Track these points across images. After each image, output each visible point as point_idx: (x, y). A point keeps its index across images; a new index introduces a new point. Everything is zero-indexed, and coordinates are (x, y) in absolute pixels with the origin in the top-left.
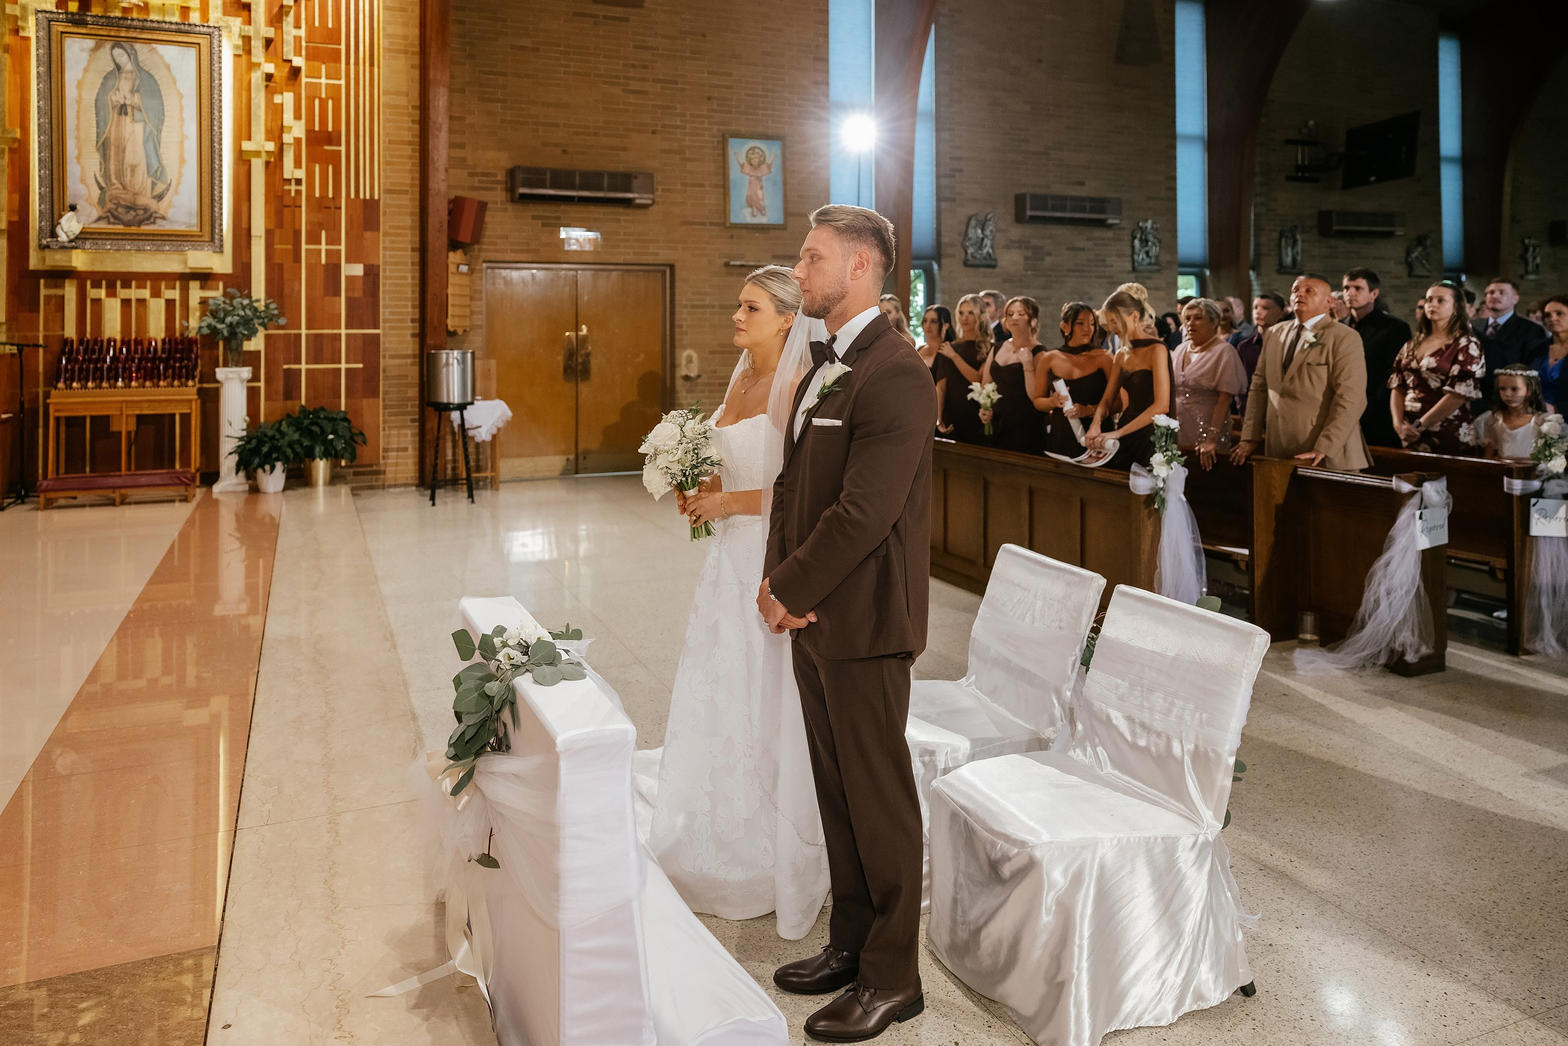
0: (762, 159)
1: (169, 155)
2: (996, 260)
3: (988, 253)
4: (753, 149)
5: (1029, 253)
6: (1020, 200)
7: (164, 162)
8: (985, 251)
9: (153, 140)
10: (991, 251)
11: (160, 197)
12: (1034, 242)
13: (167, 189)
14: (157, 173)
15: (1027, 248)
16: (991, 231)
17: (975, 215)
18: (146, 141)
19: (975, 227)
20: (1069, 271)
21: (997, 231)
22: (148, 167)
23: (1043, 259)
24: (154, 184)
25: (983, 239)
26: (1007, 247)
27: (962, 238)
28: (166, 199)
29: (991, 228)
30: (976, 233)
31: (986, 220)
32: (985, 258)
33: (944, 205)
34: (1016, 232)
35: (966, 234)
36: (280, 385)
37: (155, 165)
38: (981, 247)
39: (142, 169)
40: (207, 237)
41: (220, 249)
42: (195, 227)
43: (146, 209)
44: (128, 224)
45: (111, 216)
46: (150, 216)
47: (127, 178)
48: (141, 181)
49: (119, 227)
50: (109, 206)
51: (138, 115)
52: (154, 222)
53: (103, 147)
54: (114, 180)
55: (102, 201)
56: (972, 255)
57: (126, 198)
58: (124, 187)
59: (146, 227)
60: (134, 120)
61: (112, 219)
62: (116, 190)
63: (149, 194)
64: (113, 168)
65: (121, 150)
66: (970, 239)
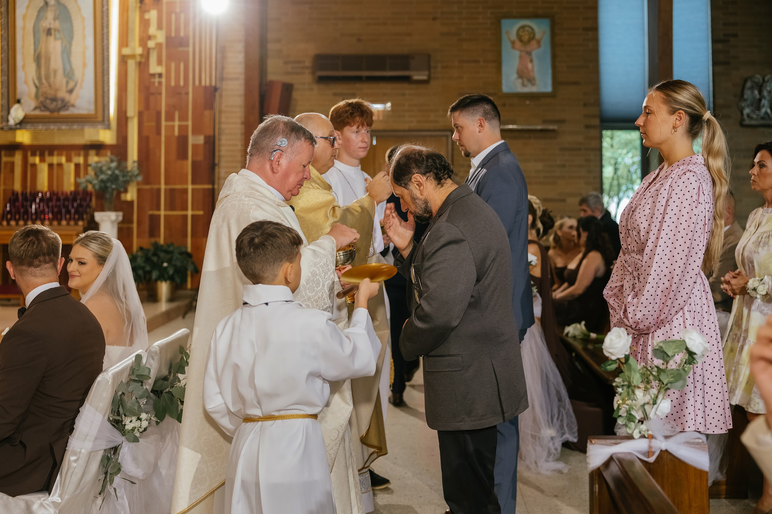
0: (532, 36)
1: (76, 61)
3: (766, 112)
4: (523, 27)
7: (74, 66)
8: (763, 111)
9: (67, 52)
10: (768, 111)
11: (71, 91)
13: (75, 85)
14: (69, 75)
16: (769, 92)
17: (751, 77)
18: (63, 52)
22: (64, 70)
24: (67, 83)
25: (760, 100)
28: (75, 93)
29: (768, 89)
30: (752, 94)
31: (764, 82)
35: (742, 96)
37: (68, 68)
38: (758, 108)
39: (60, 73)
40: (100, 119)
41: (108, 127)
42: (93, 112)
43: (63, 100)
44: (52, 111)
45: (42, 106)
46: (65, 105)
47: (52, 80)
48: (60, 80)
49: (47, 113)
50: (41, 99)
51: (58, 35)
52: (67, 109)
53: (38, 59)
54: (44, 81)
55: (37, 96)
56: (748, 116)
57: (51, 93)
58: (50, 86)
59: (63, 113)
60: (55, 39)
61: (43, 108)
62: (45, 88)
63: (64, 89)
64: (43, 73)
65: (48, 60)
66: (745, 100)
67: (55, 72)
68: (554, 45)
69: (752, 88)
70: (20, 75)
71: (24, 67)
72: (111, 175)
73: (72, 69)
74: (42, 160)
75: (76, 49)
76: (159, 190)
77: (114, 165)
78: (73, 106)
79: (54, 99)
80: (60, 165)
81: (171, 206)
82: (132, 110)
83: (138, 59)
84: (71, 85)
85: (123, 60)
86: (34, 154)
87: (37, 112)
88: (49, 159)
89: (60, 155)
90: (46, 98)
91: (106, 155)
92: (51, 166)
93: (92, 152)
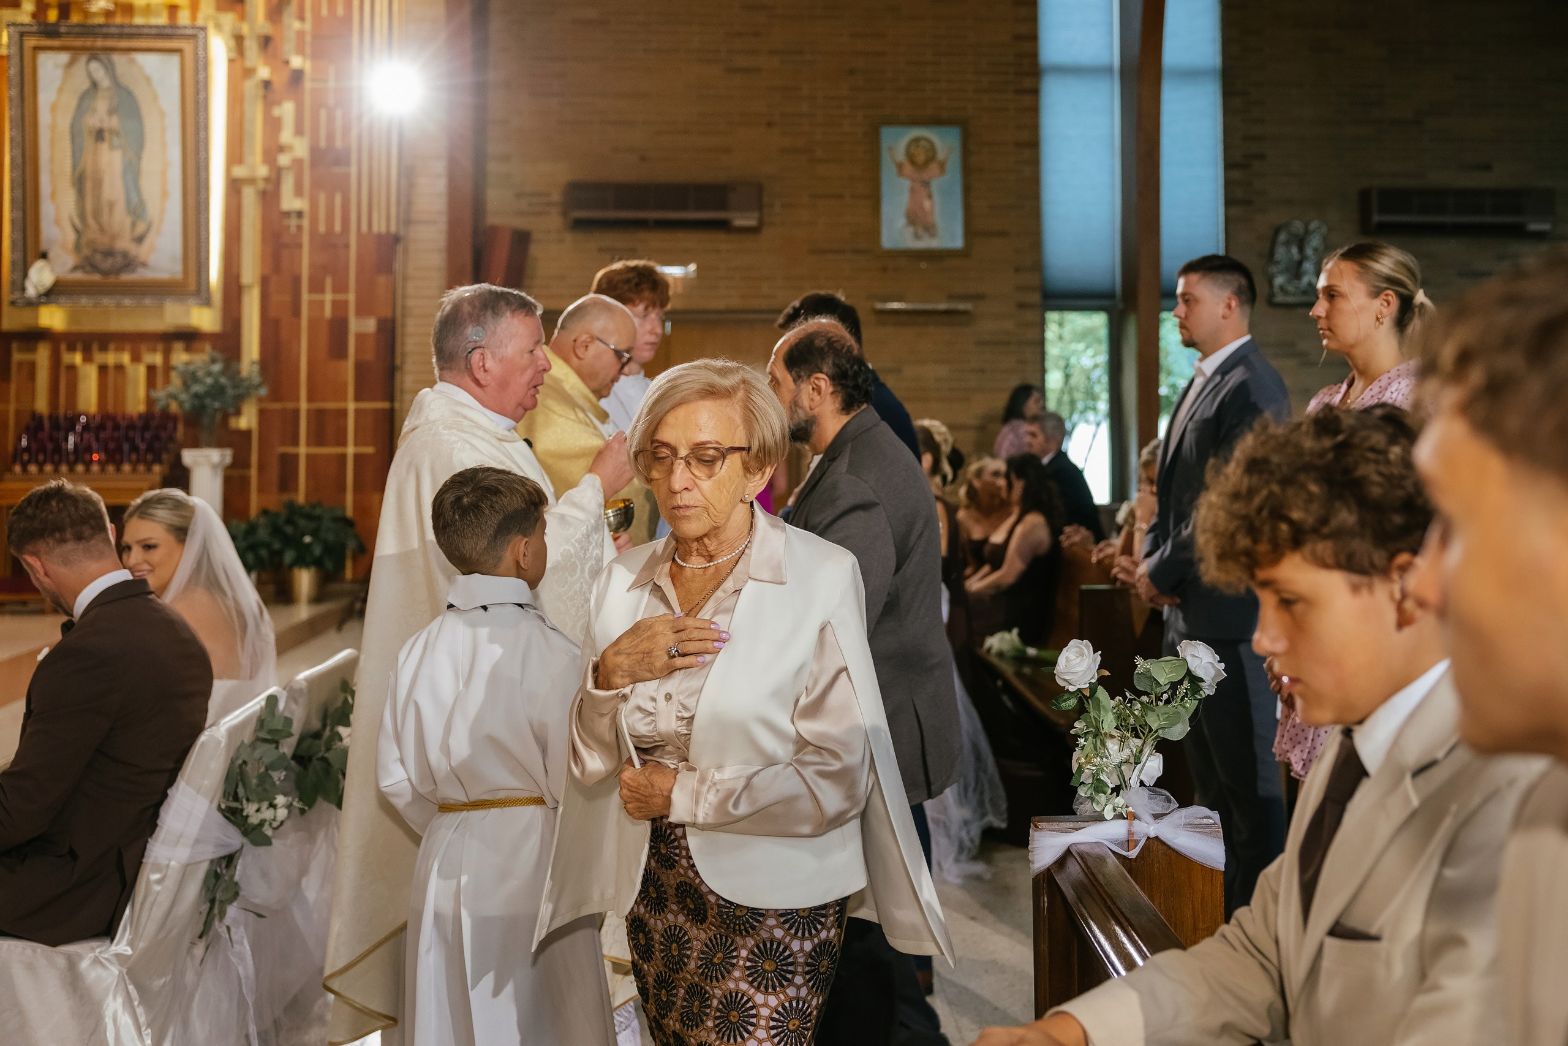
0: (930, 155)
4: (916, 141)
6: (1364, 199)
7: (146, 196)
8: (1304, 281)
9: (132, 171)
10: (1314, 281)
11: (140, 240)
13: (148, 230)
14: (137, 211)
17: (1284, 225)
18: (124, 172)
24: (134, 225)
25: (1300, 262)
28: (147, 242)
30: (1286, 253)
32: (1305, 292)
33: (1237, 210)
35: (1272, 254)
36: (274, 473)
37: (135, 199)
38: (1297, 276)
39: (120, 208)
40: (192, 287)
41: (207, 302)
42: (179, 276)
43: (125, 255)
44: (105, 273)
45: (87, 264)
46: (129, 263)
47: (105, 218)
48: (120, 219)
49: (96, 277)
50: (86, 252)
51: (116, 141)
52: (133, 271)
53: (79, 182)
54: (91, 221)
55: (77, 247)
56: (1282, 288)
57: (103, 241)
58: (102, 229)
59: (126, 277)
60: (112, 147)
61: (88, 268)
62: (93, 233)
63: (127, 235)
64: (89, 206)
65: (98, 184)
66: (1278, 263)
67: (111, 205)
68: (968, 171)
69: (1287, 244)
70: (47, 209)
71: (53, 195)
72: (213, 386)
73: (142, 203)
74: (88, 358)
75: (150, 164)
76: (296, 412)
77: (217, 368)
78: (144, 265)
79: (109, 253)
80: (120, 368)
81: (318, 437)
82: (250, 273)
83: (261, 185)
84: (141, 228)
85: (234, 187)
86: (72, 348)
87: (79, 276)
88: (99, 357)
89: (119, 349)
90: (95, 251)
91: (202, 351)
92: (103, 369)
93: (178, 346)
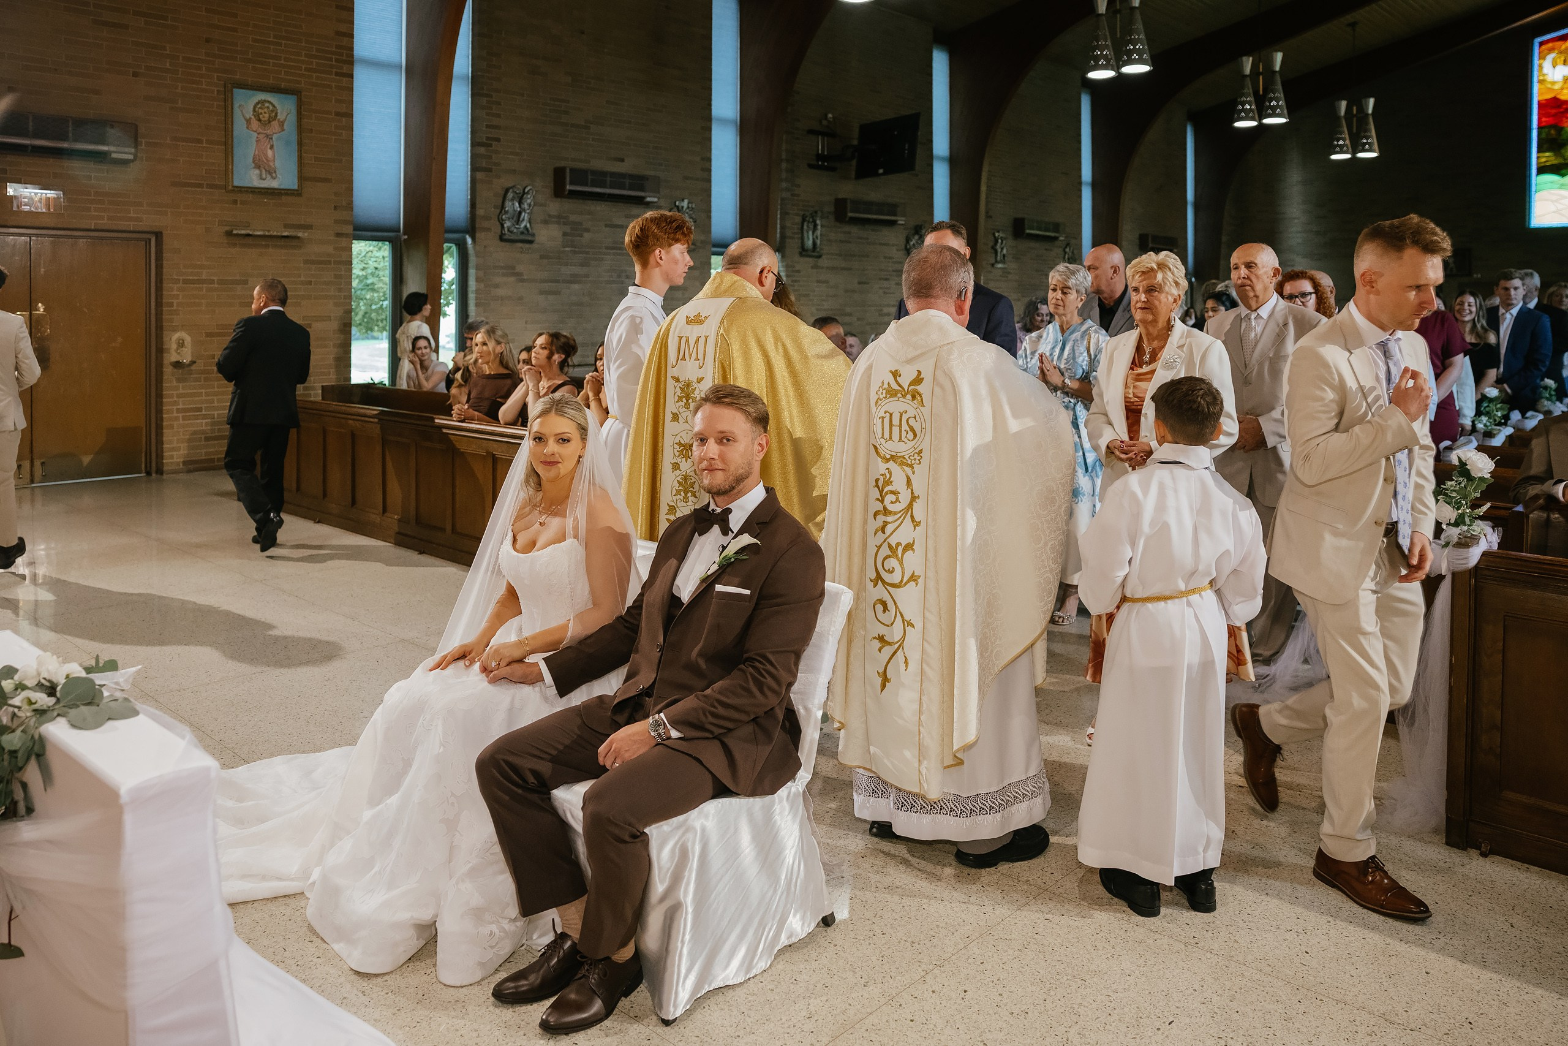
0: (273, 115)
2: (533, 235)
3: (526, 226)
4: (262, 102)
5: (567, 229)
6: (559, 175)
8: (523, 225)
10: (528, 225)
12: (573, 218)
15: (565, 224)
16: (530, 205)
17: (511, 188)
19: (512, 200)
20: (607, 248)
21: (534, 205)
23: (581, 236)
25: (520, 213)
26: (546, 222)
27: (498, 211)
29: (529, 201)
30: (512, 206)
31: (524, 193)
32: (522, 233)
33: (480, 175)
34: (555, 207)
35: (503, 206)
38: (518, 222)
66: (507, 213)
